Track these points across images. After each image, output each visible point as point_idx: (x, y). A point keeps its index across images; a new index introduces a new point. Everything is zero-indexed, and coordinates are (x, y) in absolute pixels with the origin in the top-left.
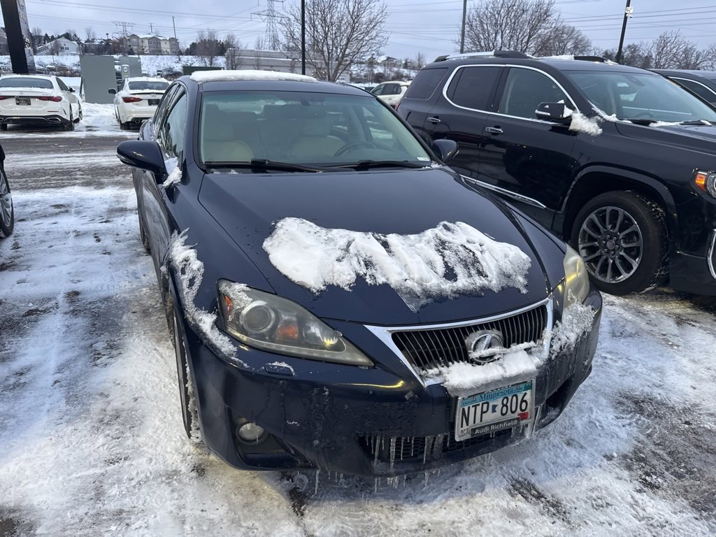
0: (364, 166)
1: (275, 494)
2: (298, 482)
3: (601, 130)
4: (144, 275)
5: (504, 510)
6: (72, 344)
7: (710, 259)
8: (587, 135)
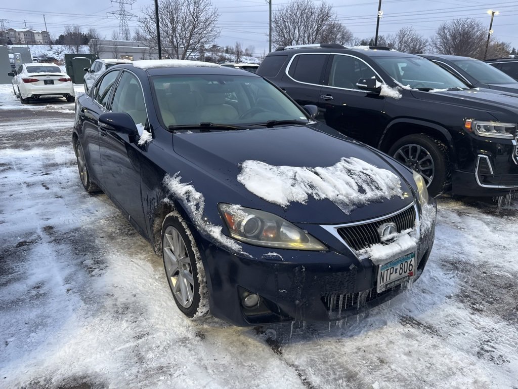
0: (271, 125)
1: (258, 344)
2: (269, 334)
3: (401, 95)
4: (97, 211)
5: (402, 334)
6: (66, 263)
7: (476, 173)
8: (392, 99)
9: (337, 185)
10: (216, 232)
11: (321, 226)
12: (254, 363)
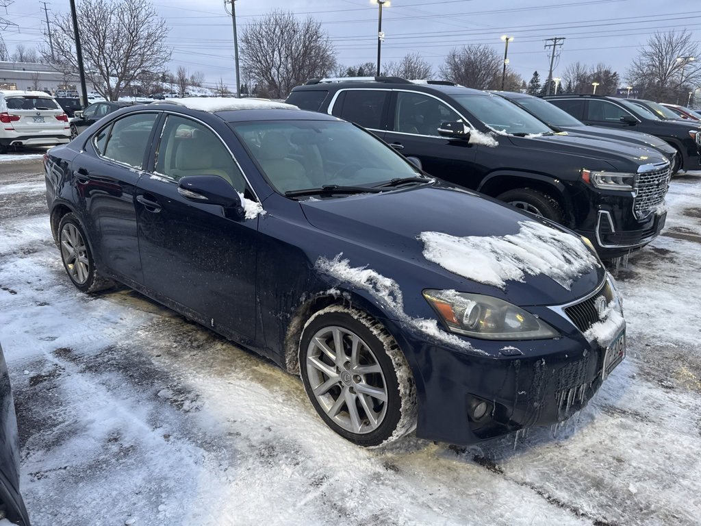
0: (395, 184)
1: (468, 466)
2: (473, 451)
3: (497, 143)
4: (121, 319)
5: (617, 426)
7: (597, 232)
8: (485, 146)
9: (545, 256)
10: (430, 327)
11: (548, 307)
12: (479, 490)
